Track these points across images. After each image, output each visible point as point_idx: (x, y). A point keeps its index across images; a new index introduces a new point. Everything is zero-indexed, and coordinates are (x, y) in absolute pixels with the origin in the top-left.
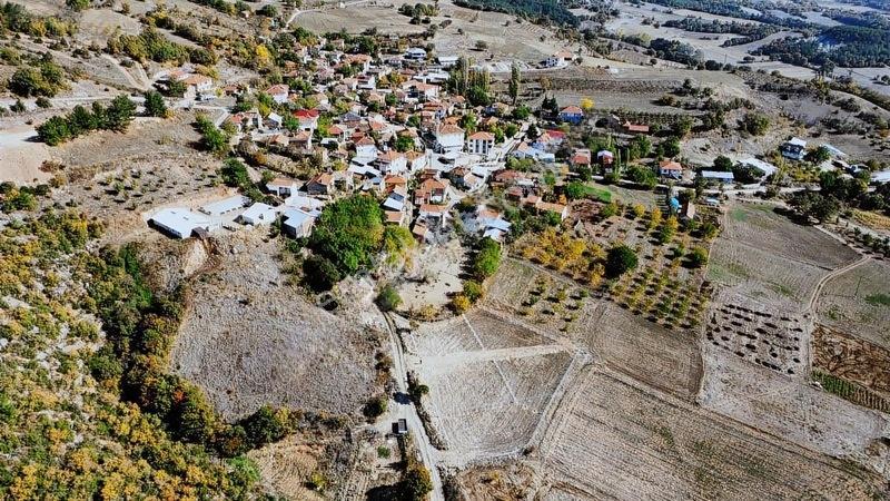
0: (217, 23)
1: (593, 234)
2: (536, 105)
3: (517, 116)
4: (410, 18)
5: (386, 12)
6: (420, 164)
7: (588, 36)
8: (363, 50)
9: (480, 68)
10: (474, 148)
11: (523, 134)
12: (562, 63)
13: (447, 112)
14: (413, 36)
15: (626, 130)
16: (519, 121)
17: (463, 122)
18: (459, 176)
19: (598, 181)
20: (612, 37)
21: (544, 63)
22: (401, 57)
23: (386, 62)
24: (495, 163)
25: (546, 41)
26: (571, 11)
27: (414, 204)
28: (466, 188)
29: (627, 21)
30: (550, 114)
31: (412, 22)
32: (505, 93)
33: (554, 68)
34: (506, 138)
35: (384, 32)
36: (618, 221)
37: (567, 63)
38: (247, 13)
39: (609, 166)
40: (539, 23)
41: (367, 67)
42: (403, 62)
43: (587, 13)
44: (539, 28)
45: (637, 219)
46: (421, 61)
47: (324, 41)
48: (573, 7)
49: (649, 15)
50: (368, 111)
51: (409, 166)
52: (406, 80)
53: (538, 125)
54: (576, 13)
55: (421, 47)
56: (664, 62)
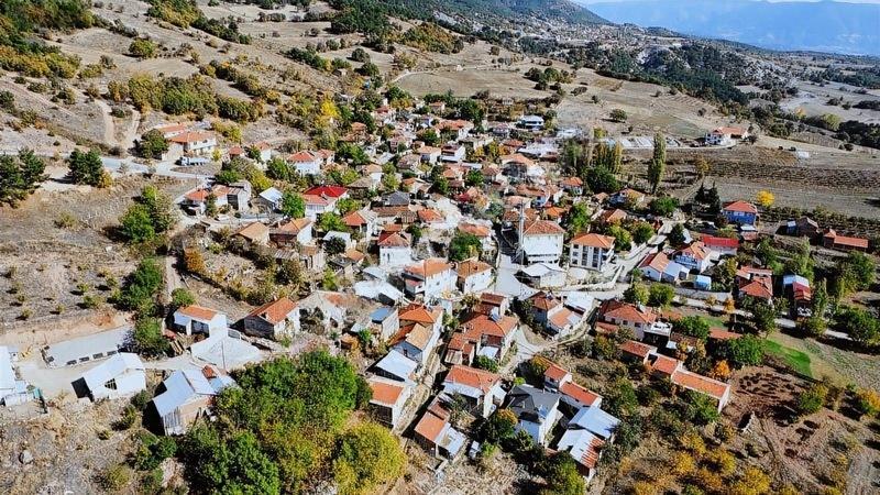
0: (297, 78)
1: (781, 449)
2: (687, 195)
3: (654, 211)
4: (535, 84)
5: (508, 76)
6: (479, 284)
7: (759, 115)
8: (466, 116)
9: (612, 143)
10: (579, 258)
11: (662, 239)
12: (727, 141)
13: (551, 200)
14: (532, 102)
15: (830, 243)
16: (659, 218)
17: (570, 217)
18: (540, 310)
19: (785, 330)
20: (789, 117)
21: (702, 140)
22: (512, 126)
23: (491, 130)
24: (611, 284)
25: (706, 115)
26: (738, 87)
27: (443, 361)
28: (549, 332)
29: (808, 100)
30: (709, 211)
31: (537, 88)
32: (643, 176)
33: (716, 147)
34: (633, 244)
35: (498, 96)
36: (830, 422)
37: (733, 142)
38: (344, 72)
39: (805, 304)
40: (698, 95)
41: (462, 135)
42: (512, 131)
43: (756, 90)
44: (699, 101)
45: (865, 419)
46: (536, 131)
47: (421, 104)
48: (740, 84)
49: (837, 95)
50: (431, 191)
51: (460, 285)
52: (508, 153)
53: (687, 226)
54: (744, 89)
55: (539, 115)
56: (861, 148)
